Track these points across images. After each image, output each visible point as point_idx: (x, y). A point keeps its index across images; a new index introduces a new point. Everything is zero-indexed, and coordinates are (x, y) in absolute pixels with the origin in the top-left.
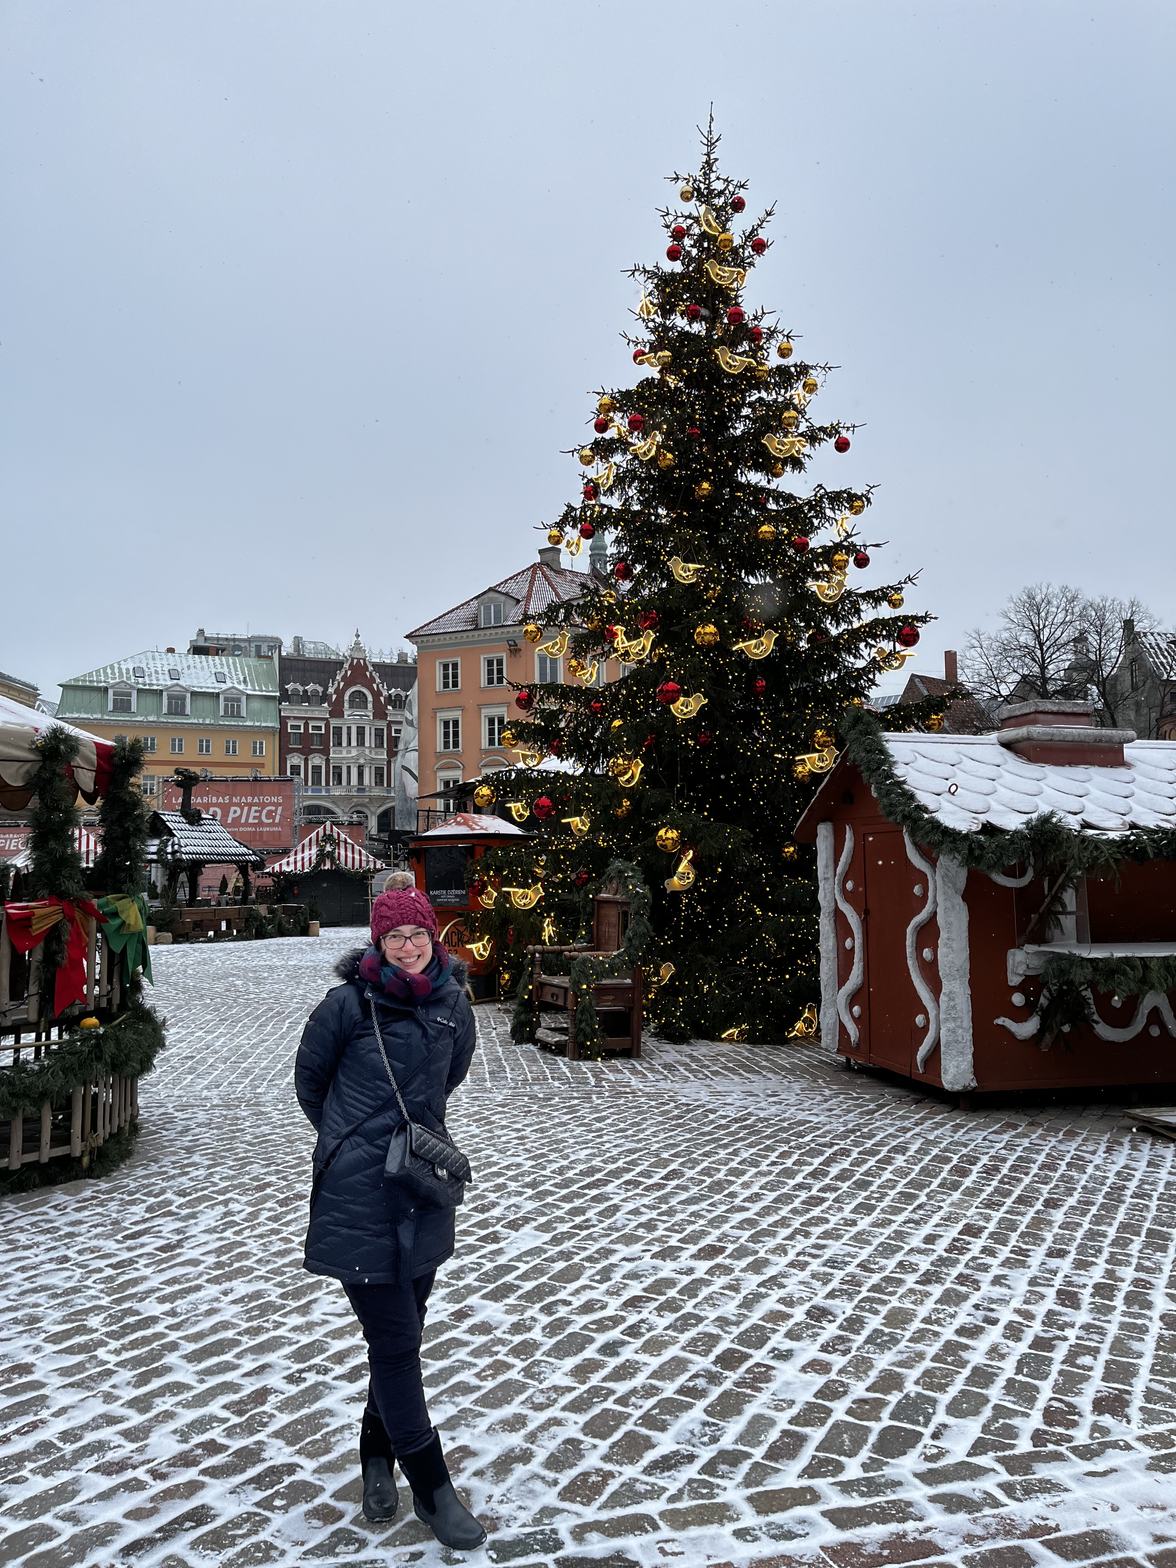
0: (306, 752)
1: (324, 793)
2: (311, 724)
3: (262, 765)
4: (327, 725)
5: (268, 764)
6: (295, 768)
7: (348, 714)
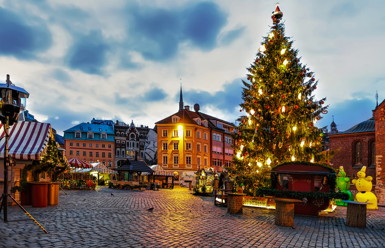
0: (121, 148)
1: (125, 157)
2: (122, 141)
3: (111, 150)
4: (126, 142)
5: (112, 150)
6: (118, 151)
7: (130, 139)
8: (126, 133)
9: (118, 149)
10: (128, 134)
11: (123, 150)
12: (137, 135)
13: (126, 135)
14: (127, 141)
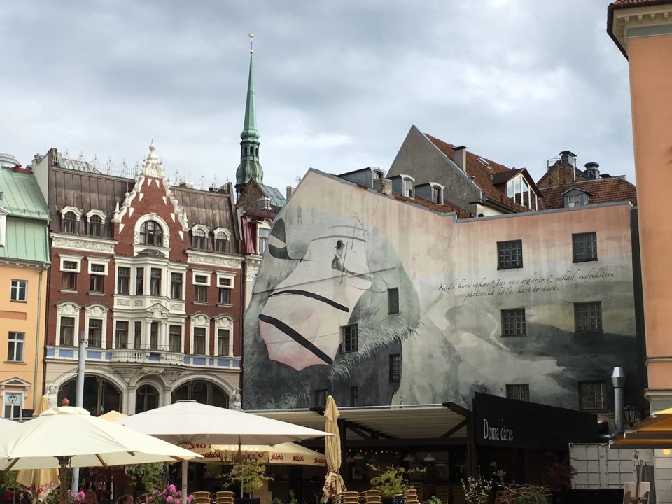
0: (83, 301)
1: (103, 359)
2: (91, 261)
3: (23, 315)
4: (112, 265)
5: (32, 316)
6: (68, 321)
7: (137, 250)
8: (118, 217)
9: (68, 310)
10: (130, 221)
11: (96, 313)
12: (175, 227)
13: (111, 226)
14: (121, 262)
